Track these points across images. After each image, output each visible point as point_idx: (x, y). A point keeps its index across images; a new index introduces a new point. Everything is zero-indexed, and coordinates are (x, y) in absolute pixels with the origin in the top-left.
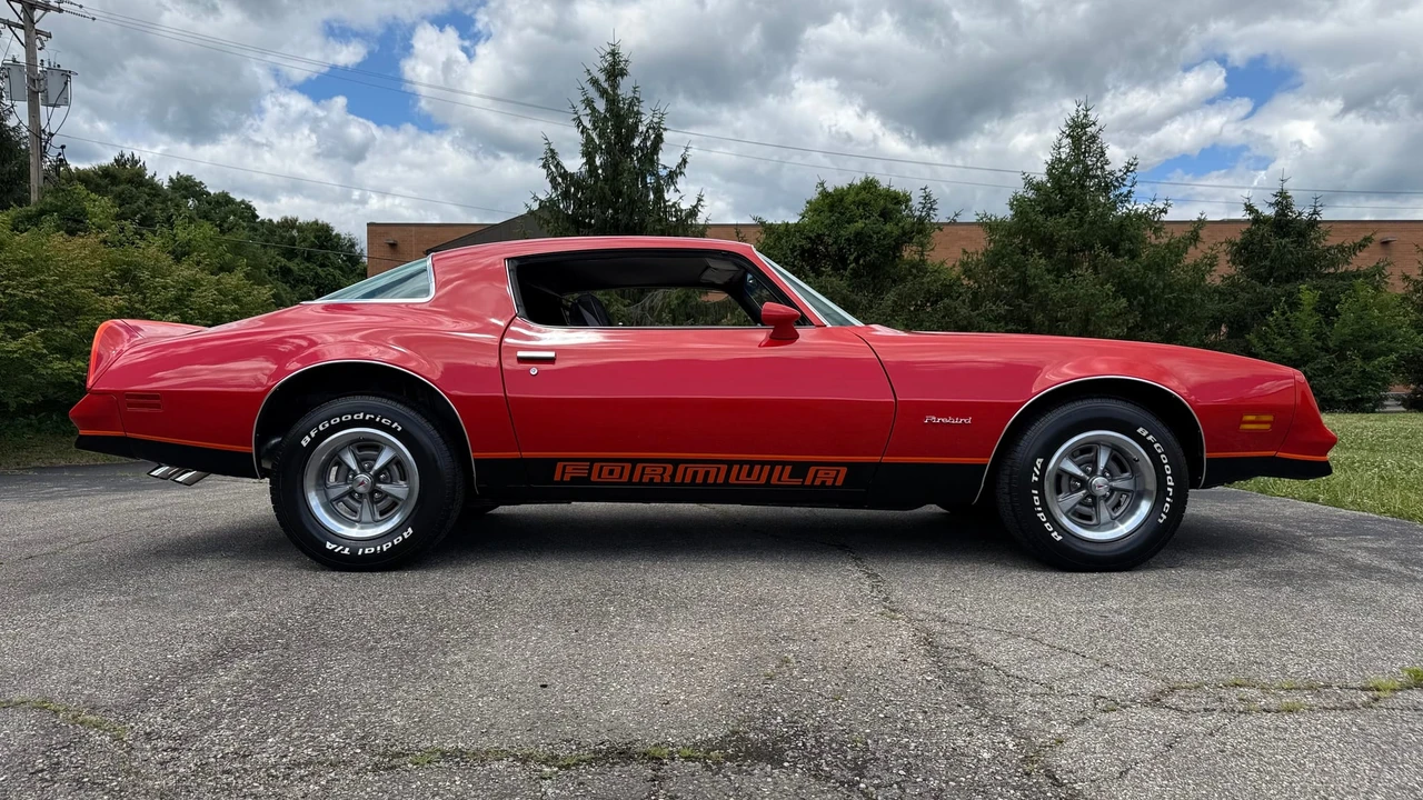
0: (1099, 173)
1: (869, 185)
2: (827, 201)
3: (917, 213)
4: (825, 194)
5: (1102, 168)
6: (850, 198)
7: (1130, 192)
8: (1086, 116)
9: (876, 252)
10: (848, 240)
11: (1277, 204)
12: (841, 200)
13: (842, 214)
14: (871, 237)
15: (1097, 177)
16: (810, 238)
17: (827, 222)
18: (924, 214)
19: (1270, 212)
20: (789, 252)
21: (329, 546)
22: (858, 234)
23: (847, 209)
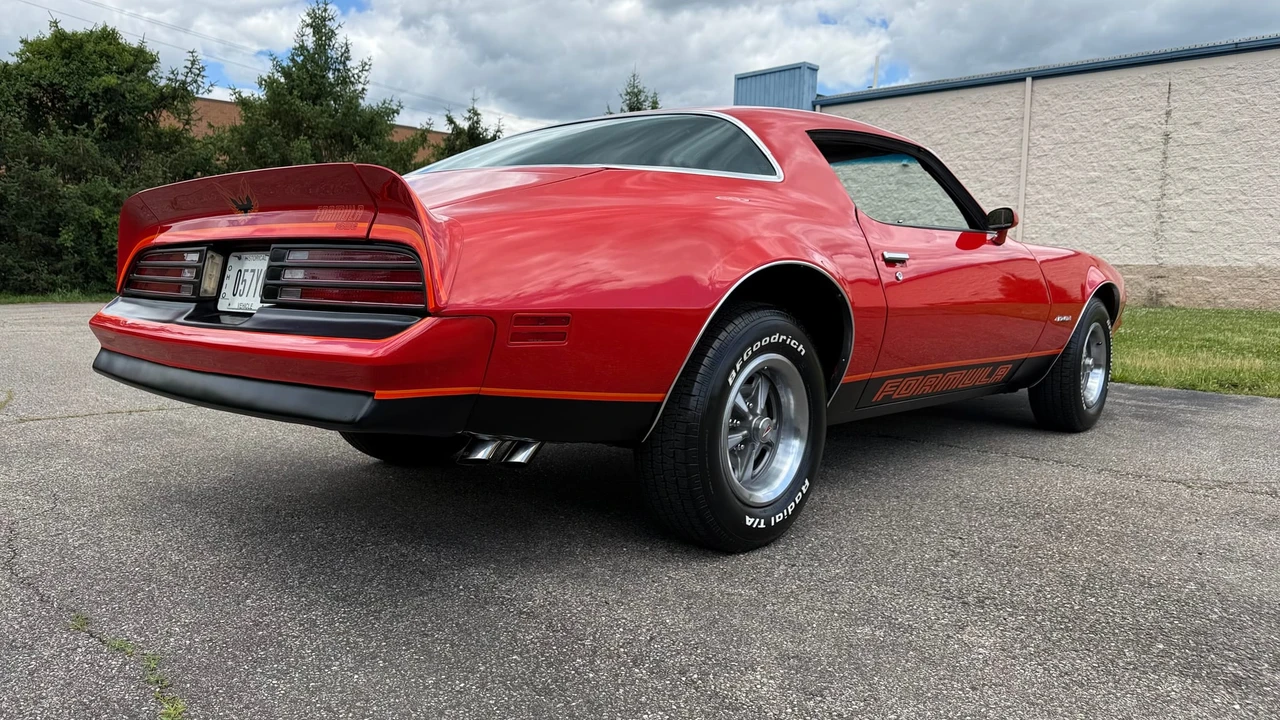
0: (341, 68)
1: (108, 36)
2: (65, 45)
3: (181, 77)
4: (60, 37)
5: (344, 63)
6: (90, 47)
7: (363, 89)
8: (325, 10)
9: (130, 114)
10: (94, 95)
11: (470, 119)
12: (80, 47)
13: (83, 64)
14: (123, 96)
15: (339, 70)
16: (38, 85)
17: (62, 70)
18: (189, 80)
19: (465, 125)
20: (12, 99)
21: (749, 521)
22: (107, 90)
23: (87, 58)
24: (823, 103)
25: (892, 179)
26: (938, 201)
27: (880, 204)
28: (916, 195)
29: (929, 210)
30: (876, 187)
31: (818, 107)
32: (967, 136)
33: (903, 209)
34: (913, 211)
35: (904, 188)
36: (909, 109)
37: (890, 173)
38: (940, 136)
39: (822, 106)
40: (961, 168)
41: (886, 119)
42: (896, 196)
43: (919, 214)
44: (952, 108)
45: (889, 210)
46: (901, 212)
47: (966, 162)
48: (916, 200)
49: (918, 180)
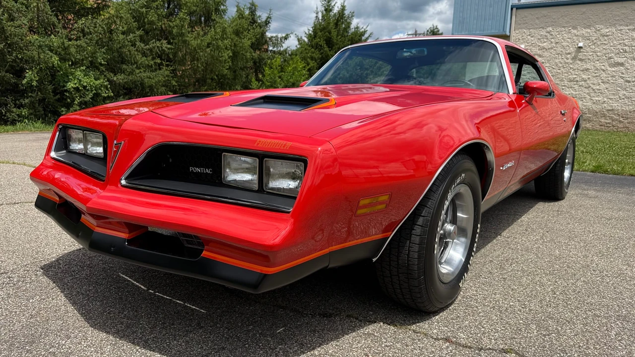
19: (247, 12)
24: (518, 7)
25: (569, 56)
26: (604, 71)
27: (558, 71)
28: (588, 66)
29: (597, 76)
30: (557, 61)
31: (514, 9)
32: (628, 31)
33: (577, 75)
34: (584, 76)
35: (579, 62)
36: (584, 12)
37: (568, 51)
38: (608, 30)
39: (517, 9)
40: (622, 51)
41: (566, 18)
42: (571, 66)
43: (589, 78)
44: (618, 13)
45: (566, 75)
46: (575, 76)
47: (626, 48)
48: (587, 70)
49: (590, 57)
